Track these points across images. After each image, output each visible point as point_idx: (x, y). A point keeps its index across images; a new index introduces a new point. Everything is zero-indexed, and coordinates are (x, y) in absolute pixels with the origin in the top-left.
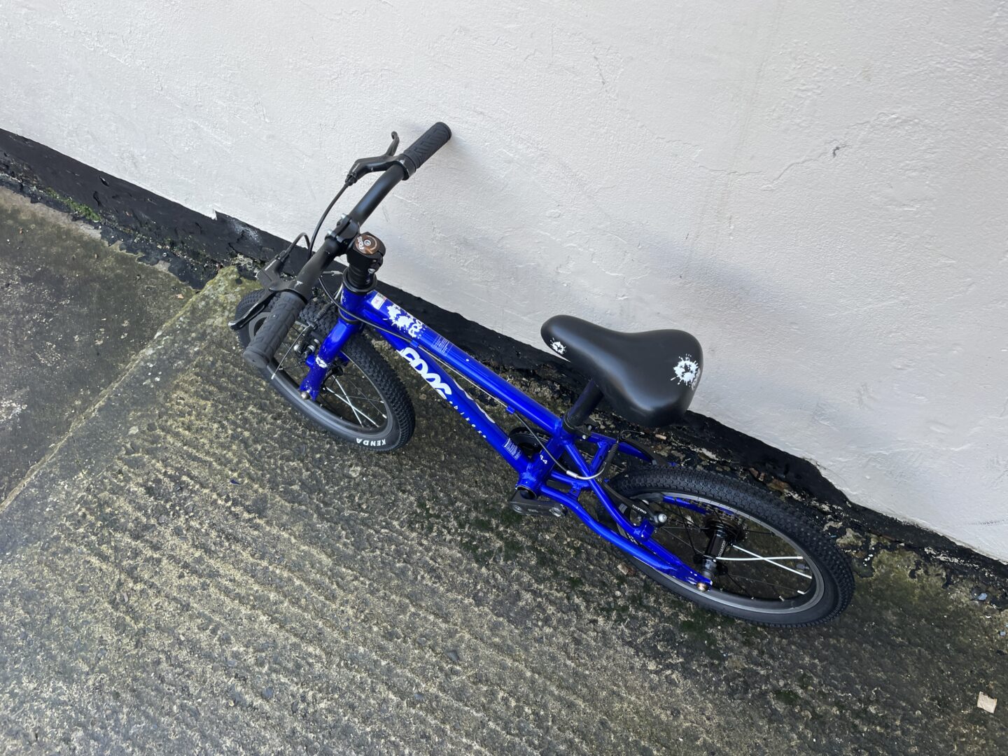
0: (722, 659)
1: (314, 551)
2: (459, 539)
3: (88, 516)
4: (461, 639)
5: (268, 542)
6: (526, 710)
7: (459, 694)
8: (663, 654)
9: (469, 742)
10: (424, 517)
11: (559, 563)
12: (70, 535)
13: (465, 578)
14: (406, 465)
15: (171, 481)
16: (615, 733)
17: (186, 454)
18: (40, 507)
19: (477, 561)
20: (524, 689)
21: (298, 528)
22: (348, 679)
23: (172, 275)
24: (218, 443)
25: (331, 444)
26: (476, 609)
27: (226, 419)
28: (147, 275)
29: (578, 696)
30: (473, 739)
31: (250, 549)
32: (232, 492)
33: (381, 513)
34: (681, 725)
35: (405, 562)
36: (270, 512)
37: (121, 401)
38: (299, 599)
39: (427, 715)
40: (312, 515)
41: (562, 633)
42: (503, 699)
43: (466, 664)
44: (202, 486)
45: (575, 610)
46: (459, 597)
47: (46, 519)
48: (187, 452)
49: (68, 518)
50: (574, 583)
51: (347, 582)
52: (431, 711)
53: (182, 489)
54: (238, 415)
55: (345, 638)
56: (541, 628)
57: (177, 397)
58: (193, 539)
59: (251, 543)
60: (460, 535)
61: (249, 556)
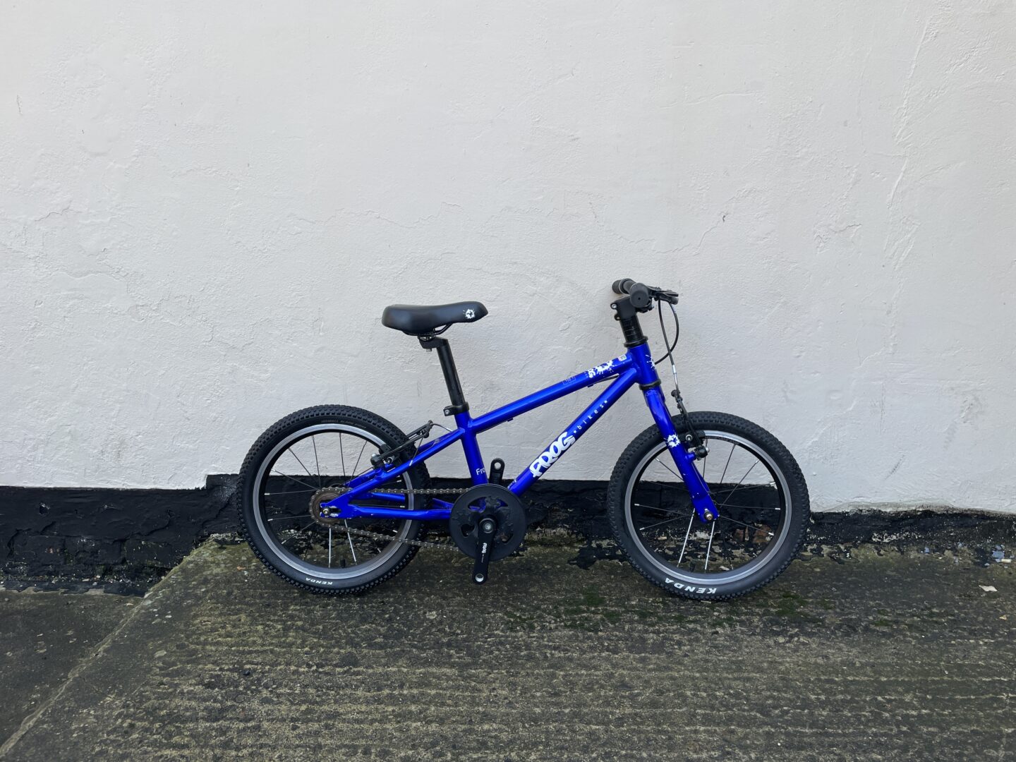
0: (820, 621)
1: (434, 670)
2: (562, 624)
3: (138, 724)
4: (622, 676)
5: (378, 679)
6: (718, 694)
7: (654, 704)
8: (781, 632)
9: (693, 728)
10: (520, 622)
11: (656, 611)
12: (120, 745)
14: (476, 599)
15: (233, 672)
16: (797, 681)
19: (592, 631)
20: (703, 684)
21: (403, 662)
22: (542, 732)
23: (110, 594)
24: (271, 636)
25: (395, 607)
26: (617, 656)
27: (271, 621)
28: (79, 600)
29: (748, 672)
30: (694, 726)
31: (361, 688)
32: (312, 659)
33: (478, 631)
34: (835, 662)
35: (526, 650)
36: (364, 661)
37: (131, 639)
38: (443, 702)
39: (638, 727)
40: (411, 651)
41: (699, 646)
43: (641, 688)
45: (695, 631)
46: (596, 654)
48: (238, 652)
49: (109, 733)
50: (679, 618)
51: (485, 677)
52: (642, 723)
54: (280, 615)
55: (514, 708)
56: (680, 649)
57: (201, 622)
58: (290, 701)
59: (359, 684)
60: (561, 622)
61: (364, 692)
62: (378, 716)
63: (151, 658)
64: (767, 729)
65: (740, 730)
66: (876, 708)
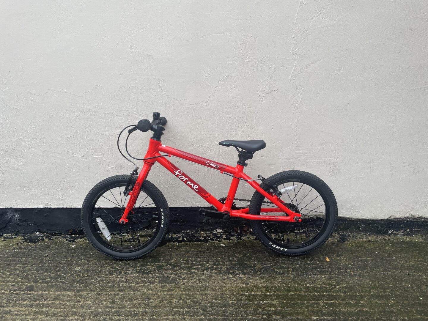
0: (254, 267)
1: (64, 293)
4: (149, 294)
5: (37, 297)
6: (188, 301)
7: (156, 307)
8: (233, 272)
9: (167, 317)
10: (116, 271)
11: (181, 265)
13: (143, 279)
16: (228, 294)
19: (147, 274)
21: (53, 289)
25: (64, 265)
26: (152, 285)
27: (6, 271)
29: (208, 291)
32: (13, 288)
33: (95, 275)
34: (251, 285)
35: (112, 283)
36: (36, 289)
38: (60, 307)
39: (142, 317)
40: (59, 284)
41: (192, 280)
42: (176, 302)
43: (154, 299)
45: (194, 273)
46: (143, 284)
50: (190, 268)
51: (86, 296)
52: (144, 315)
54: (11, 269)
55: (90, 309)
56: (183, 281)
59: (27, 299)
60: (134, 270)
61: (27, 302)
62: (27, 313)
64: (201, 317)
66: (257, 307)
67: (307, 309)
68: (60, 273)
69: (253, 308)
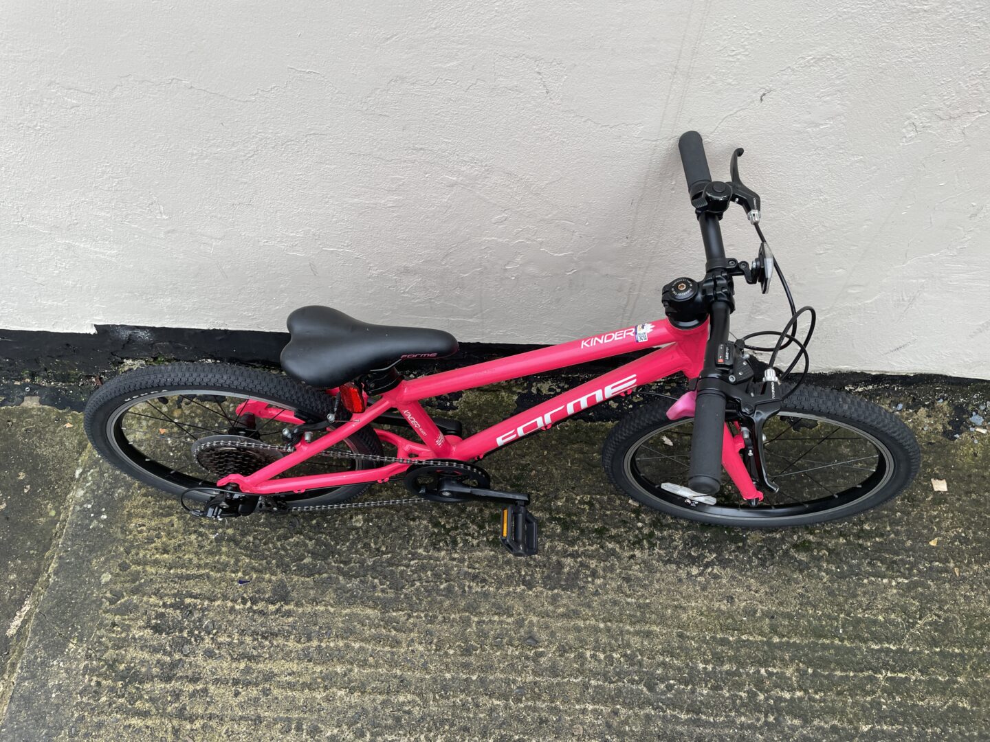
0: (744, 540)
1: (358, 610)
2: (485, 539)
3: (104, 682)
4: (531, 623)
5: (307, 622)
6: (615, 655)
7: (554, 671)
8: (698, 557)
9: (582, 707)
10: (444, 534)
11: (580, 521)
12: (93, 709)
15: (176, 609)
16: (693, 638)
17: (176, 577)
18: (43, 697)
20: (604, 639)
21: (330, 596)
22: (449, 707)
23: (47, 407)
24: (205, 552)
26: (530, 593)
27: (201, 525)
28: (18, 417)
29: (650, 624)
30: (584, 703)
31: (292, 637)
32: (246, 592)
33: (402, 548)
34: (739, 607)
35: (446, 581)
36: (294, 594)
37: (75, 553)
38: (365, 661)
39: (535, 703)
40: (337, 578)
41: (612, 578)
42: (592, 656)
43: (546, 643)
44: (211, 600)
45: (613, 555)
46: (511, 589)
47: (58, 706)
48: (177, 576)
49: (82, 693)
50: (601, 532)
51: (405, 623)
52: (538, 697)
53: (191, 612)
55: (428, 673)
56: (593, 583)
57: (135, 526)
58: (230, 654)
59: (290, 630)
60: (484, 535)
61: (295, 643)
62: (308, 679)
63: (99, 585)
64: (647, 711)
65: (623, 711)
66: (756, 686)
67: (852, 697)
68: (324, 536)
69: (748, 692)
